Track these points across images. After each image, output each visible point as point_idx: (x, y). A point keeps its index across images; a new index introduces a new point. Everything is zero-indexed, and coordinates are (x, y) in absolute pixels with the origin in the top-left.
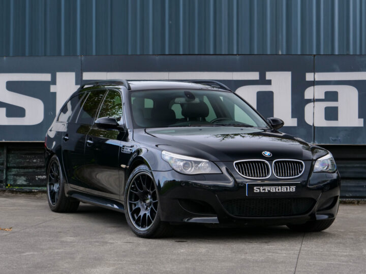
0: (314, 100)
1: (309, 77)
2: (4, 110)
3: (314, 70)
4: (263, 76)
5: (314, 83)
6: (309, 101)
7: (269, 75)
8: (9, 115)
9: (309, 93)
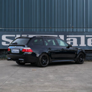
0: (68, 41)
1: (67, 36)
2: (5, 42)
3: (68, 35)
4: (58, 36)
5: (68, 37)
6: (67, 41)
7: (60, 36)
8: (6, 43)
9: (67, 39)
